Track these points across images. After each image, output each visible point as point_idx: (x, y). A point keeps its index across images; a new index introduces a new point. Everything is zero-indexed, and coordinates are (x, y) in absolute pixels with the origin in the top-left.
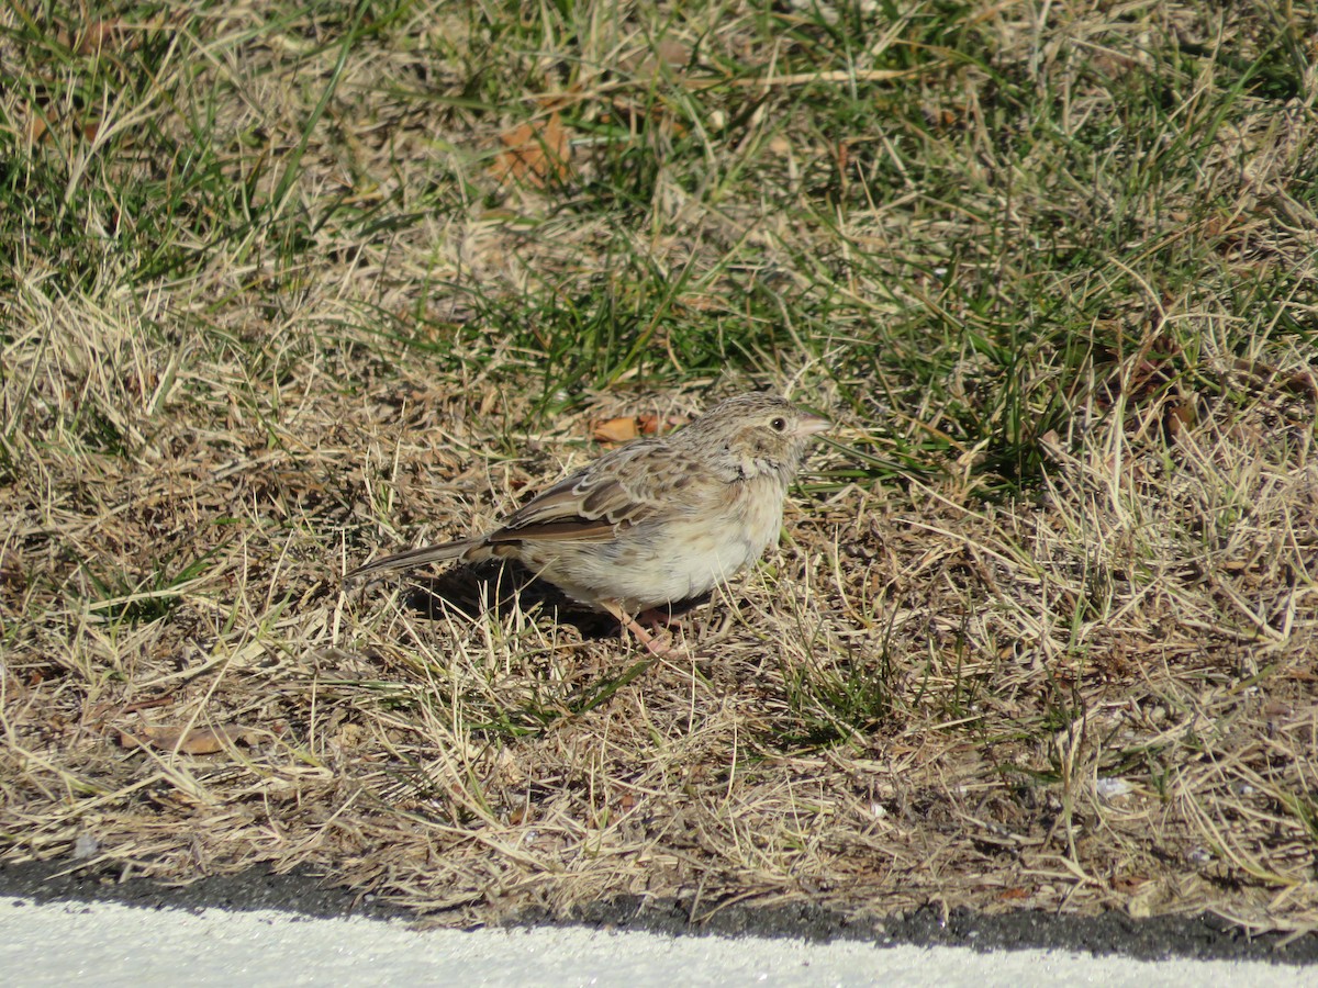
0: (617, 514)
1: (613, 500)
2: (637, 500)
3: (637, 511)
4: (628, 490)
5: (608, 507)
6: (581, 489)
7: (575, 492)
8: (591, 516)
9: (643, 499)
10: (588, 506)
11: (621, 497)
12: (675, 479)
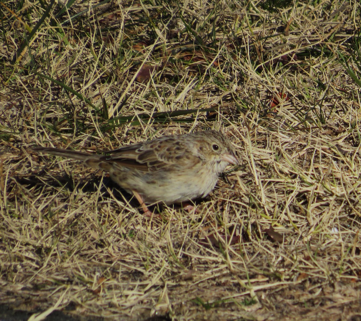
0: (151, 164)
1: (151, 158)
2: (160, 160)
3: (159, 164)
4: (157, 155)
5: (148, 160)
6: (139, 151)
7: (137, 151)
8: (141, 162)
9: (163, 160)
10: (141, 157)
11: (154, 157)
12: (177, 155)
